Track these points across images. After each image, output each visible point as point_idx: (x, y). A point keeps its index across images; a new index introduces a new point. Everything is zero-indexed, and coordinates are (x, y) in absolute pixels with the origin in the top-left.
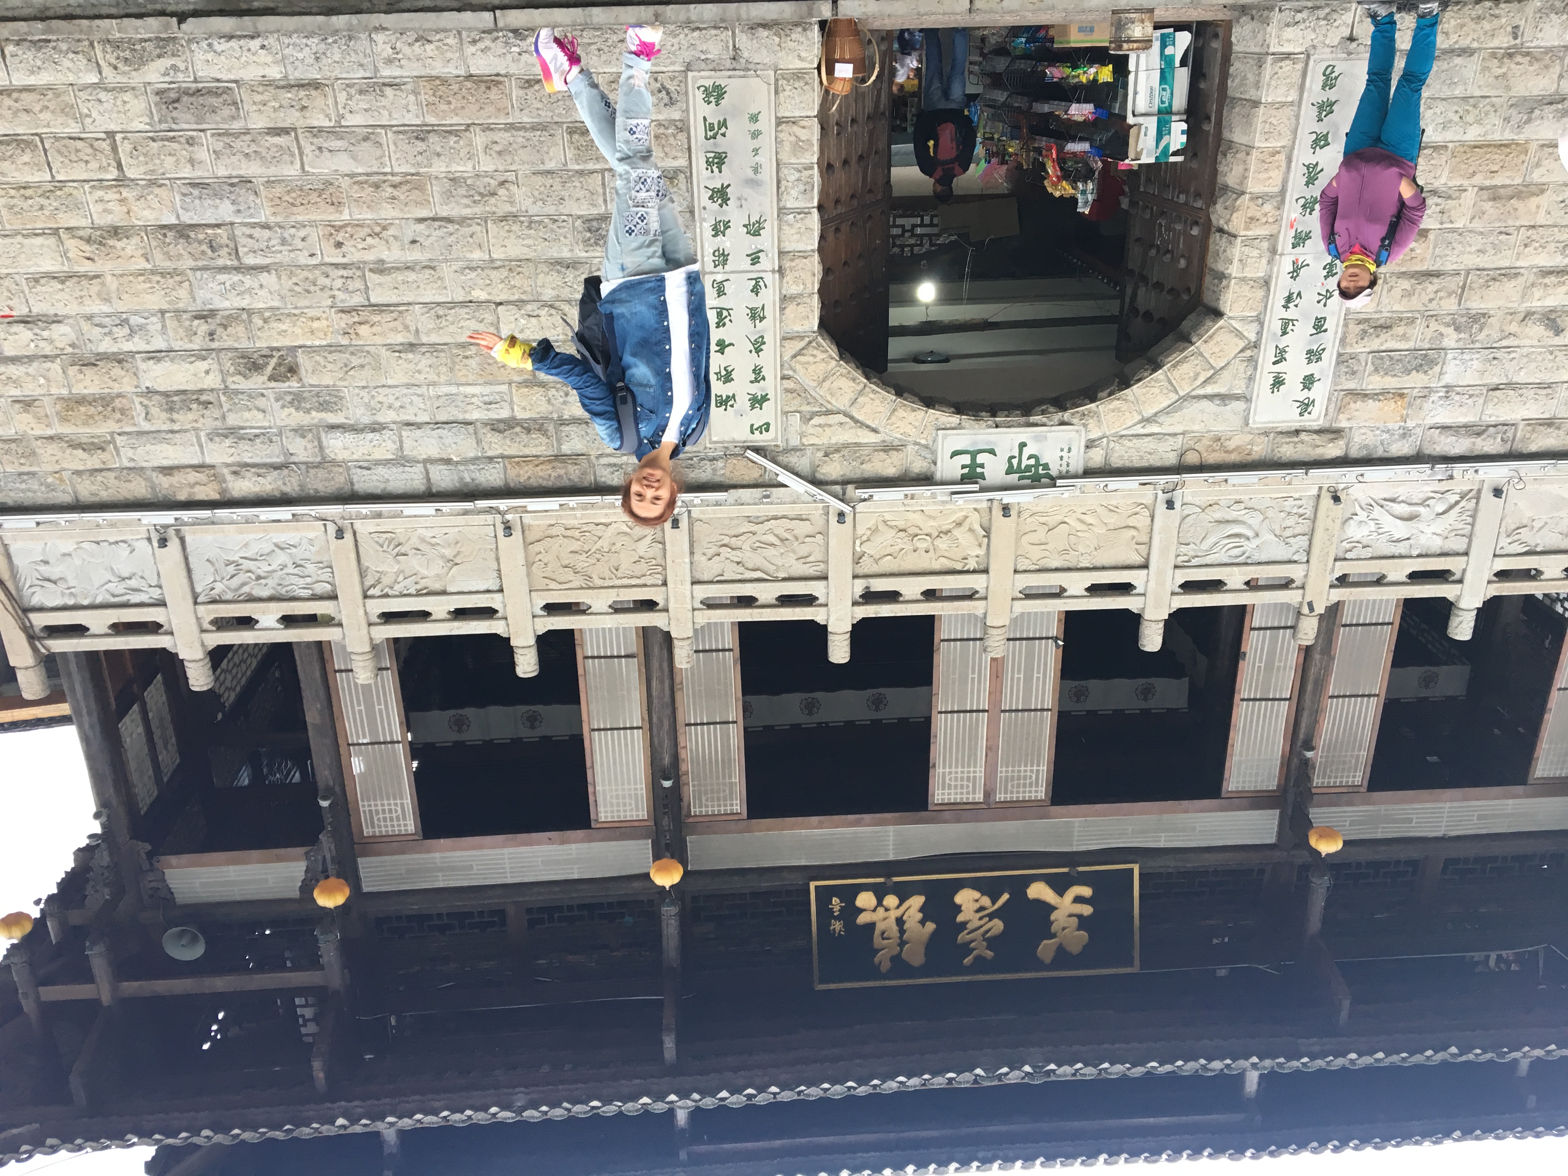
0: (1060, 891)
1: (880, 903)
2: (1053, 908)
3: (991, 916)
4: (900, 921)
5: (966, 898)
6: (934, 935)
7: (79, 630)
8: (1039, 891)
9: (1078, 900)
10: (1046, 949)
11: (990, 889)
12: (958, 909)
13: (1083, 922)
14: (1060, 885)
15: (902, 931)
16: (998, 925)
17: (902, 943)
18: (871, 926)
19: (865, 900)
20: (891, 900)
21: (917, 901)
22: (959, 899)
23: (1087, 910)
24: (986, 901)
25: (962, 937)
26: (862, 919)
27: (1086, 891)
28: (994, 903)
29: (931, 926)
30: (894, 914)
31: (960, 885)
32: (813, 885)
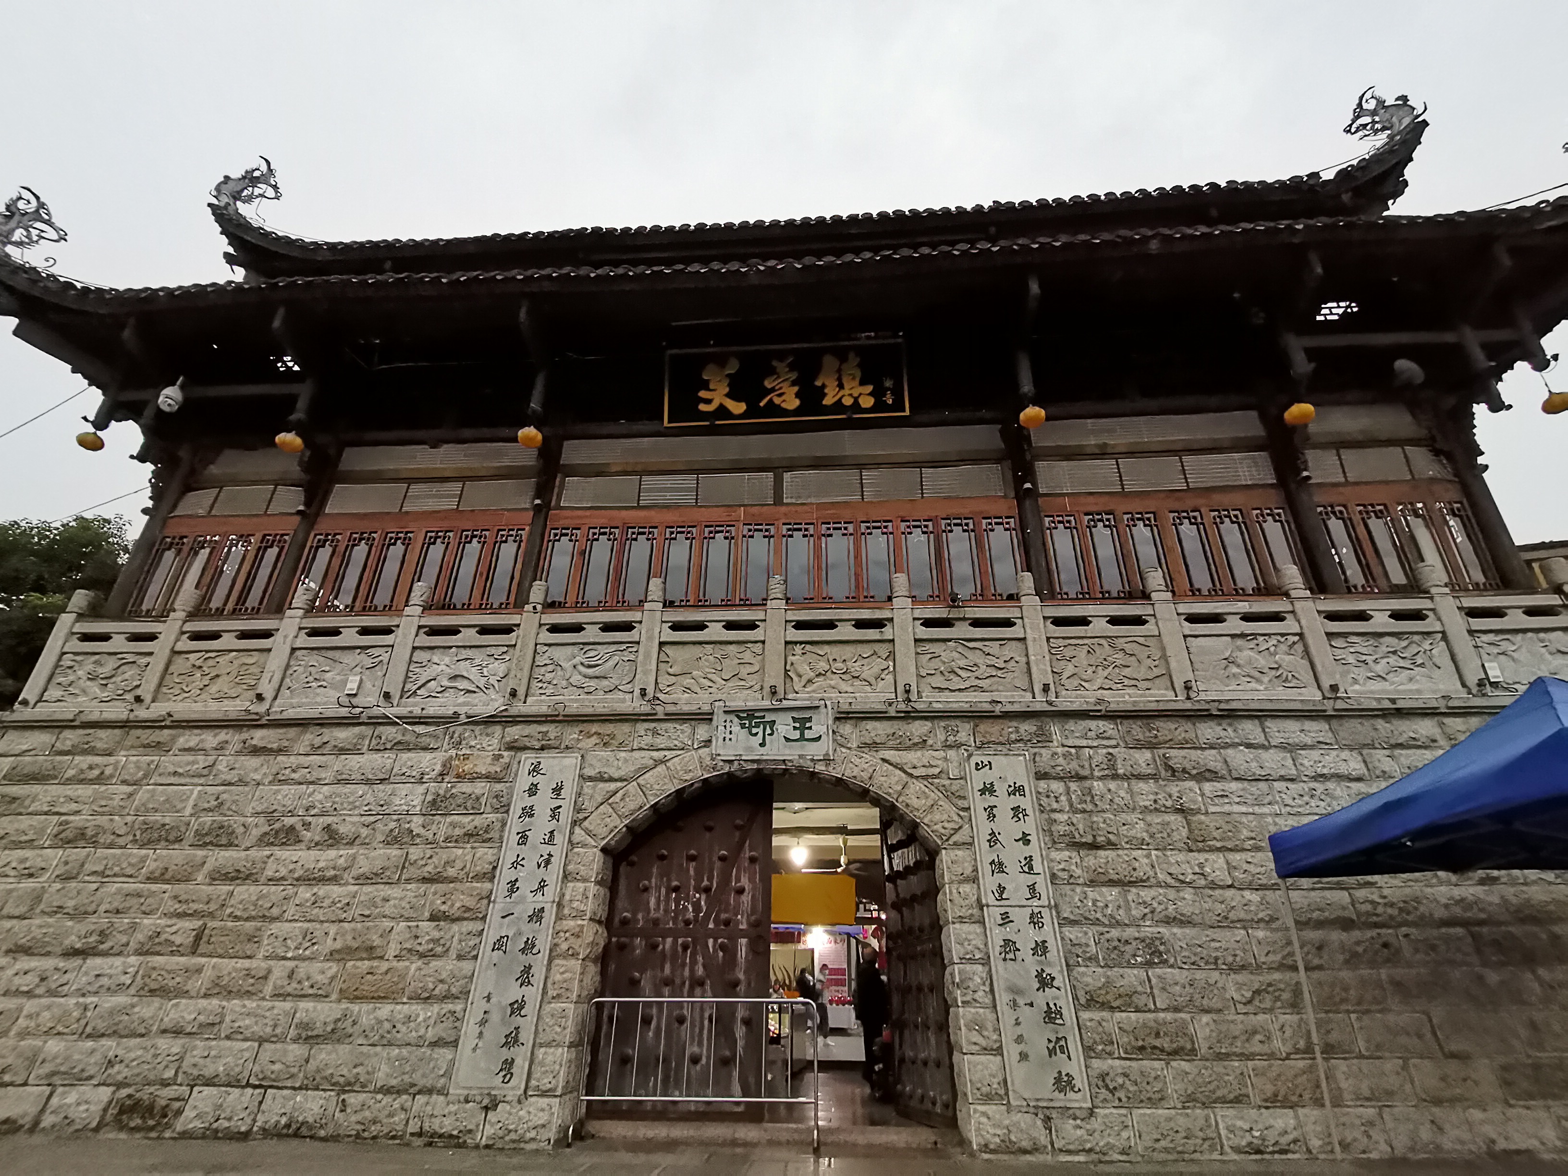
0: (722, 407)
1: (856, 399)
2: (728, 395)
3: (773, 390)
4: (841, 386)
5: (791, 402)
6: (815, 377)
7: (1531, 612)
8: (737, 408)
9: (708, 401)
10: (733, 367)
11: (774, 410)
12: (797, 395)
13: (705, 386)
14: (723, 411)
15: (840, 380)
16: (768, 384)
17: (839, 371)
18: (862, 383)
19: (867, 402)
20: (848, 401)
21: (828, 401)
22: (797, 402)
23: (703, 394)
24: (777, 401)
25: (794, 376)
26: (870, 388)
27: (702, 407)
28: (771, 400)
29: (818, 383)
30: (846, 391)
31: (797, 412)
32: (907, 413)
